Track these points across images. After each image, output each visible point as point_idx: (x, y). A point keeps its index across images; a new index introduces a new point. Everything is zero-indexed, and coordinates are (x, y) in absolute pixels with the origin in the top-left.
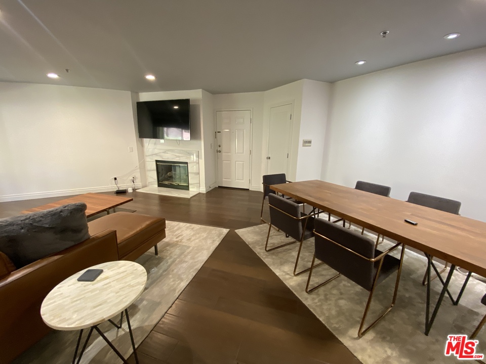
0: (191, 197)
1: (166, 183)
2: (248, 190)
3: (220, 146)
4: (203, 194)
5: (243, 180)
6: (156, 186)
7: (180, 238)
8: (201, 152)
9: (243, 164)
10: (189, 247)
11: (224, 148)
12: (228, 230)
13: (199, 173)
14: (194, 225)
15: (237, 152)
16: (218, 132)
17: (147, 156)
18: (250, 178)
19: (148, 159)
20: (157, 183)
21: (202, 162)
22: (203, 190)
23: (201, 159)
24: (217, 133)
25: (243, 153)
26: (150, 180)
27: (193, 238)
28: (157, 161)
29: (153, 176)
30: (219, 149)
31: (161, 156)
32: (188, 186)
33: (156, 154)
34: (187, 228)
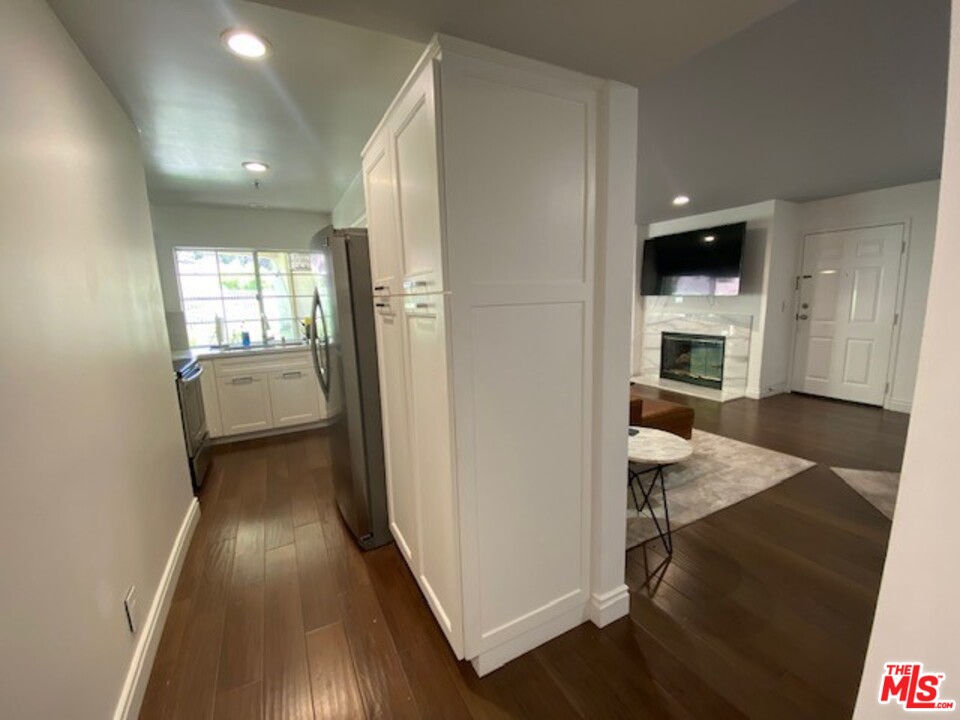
0: (727, 402)
1: (677, 372)
2: (879, 408)
3: (805, 306)
4: (753, 400)
5: (865, 382)
6: (657, 376)
7: (711, 452)
8: (759, 319)
9: (870, 345)
10: (728, 466)
11: (817, 310)
12: (812, 464)
13: (747, 359)
14: (734, 442)
15: (852, 317)
16: (805, 277)
17: (648, 325)
18: (890, 381)
19: (649, 330)
20: (658, 371)
21: (758, 337)
22: (753, 391)
23: (757, 330)
24: (800, 280)
25: (873, 319)
26: (647, 365)
27: (733, 458)
28: (664, 334)
29: (654, 358)
30: (803, 312)
31: (673, 326)
32: (720, 382)
33: (665, 322)
34: (722, 443)
